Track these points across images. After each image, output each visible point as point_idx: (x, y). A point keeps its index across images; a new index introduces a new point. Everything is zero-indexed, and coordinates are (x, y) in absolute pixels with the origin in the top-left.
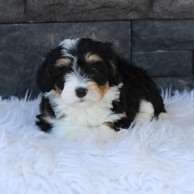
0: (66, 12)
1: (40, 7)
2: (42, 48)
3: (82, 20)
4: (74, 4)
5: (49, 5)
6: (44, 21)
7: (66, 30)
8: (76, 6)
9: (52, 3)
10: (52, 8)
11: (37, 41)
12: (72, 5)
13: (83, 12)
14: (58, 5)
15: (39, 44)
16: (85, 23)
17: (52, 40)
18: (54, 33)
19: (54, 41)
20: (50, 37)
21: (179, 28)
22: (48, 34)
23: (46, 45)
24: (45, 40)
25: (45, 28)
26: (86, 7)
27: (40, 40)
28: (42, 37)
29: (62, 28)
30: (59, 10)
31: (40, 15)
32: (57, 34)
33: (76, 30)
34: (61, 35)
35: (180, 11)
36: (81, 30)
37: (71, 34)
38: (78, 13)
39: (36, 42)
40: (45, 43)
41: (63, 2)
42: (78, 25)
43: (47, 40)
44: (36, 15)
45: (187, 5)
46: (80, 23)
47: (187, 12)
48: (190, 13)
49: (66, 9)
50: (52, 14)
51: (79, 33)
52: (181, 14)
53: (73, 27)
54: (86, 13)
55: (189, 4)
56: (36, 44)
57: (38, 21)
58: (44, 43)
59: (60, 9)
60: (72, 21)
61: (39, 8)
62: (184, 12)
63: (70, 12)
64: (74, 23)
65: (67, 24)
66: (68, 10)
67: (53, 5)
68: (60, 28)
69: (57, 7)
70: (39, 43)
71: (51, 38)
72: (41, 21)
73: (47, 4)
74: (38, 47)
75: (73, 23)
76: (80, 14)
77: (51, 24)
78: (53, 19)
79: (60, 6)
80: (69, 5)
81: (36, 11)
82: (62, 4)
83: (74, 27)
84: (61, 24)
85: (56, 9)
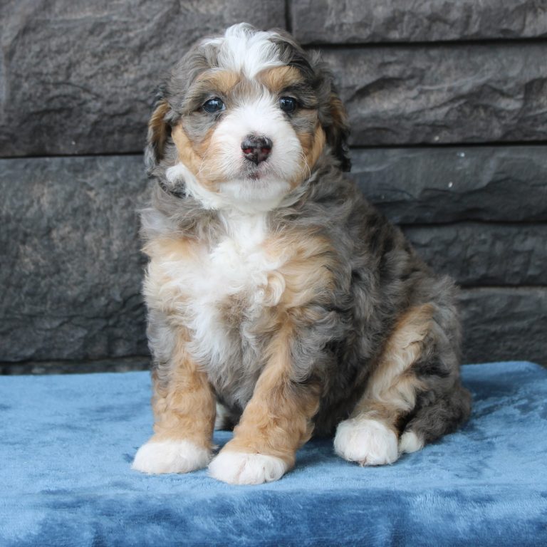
0: (80, 130)
1: (12, 116)
2: (19, 221)
3: (122, 151)
4: (100, 110)
5: (37, 113)
6: (24, 153)
7: (80, 175)
8: (105, 115)
9: (44, 106)
10: (45, 120)
11: (8, 203)
12: (94, 113)
13: (123, 130)
14: (60, 111)
15: (12, 213)
16: (130, 158)
17: (45, 201)
18: (50, 182)
19: (50, 203)
20: (39, 194)
21: (367, 169)
22: (36, 186)
23: (28, 215)
24: (26, 202)
25: (28, 171)
26: (130, 116)
27: (15, 201)
28: (20, 194)
29: (69, 171)
30: (62, 125)
31: (13, 139)
32: (57, 187)
33: (106, 176)
34: (68, 188)
35: (370, 125)
36: (119, 174)
37: (92, 185)
38: (111, 133)
39: (5, 207)
40: (28, 208)
41: (71, 105)
42: (111, 162)
43: (32, 202)
44: (3, 137)
45: (385, 112)
46: (117, 158)
47: (386, 129)
48: (394, 132)
49: (80, 122)
50: (45, 135)
51: (115, 183)
52: (370, 134)
53: (98, 169)
54: (131, 132)
55: (391, 110)
56: (4, 213)
57: (9, 154)
58: (24, 210)
59: (64, 121)
60: (97, 152)
61: (10, 120)
62: (378, 129)
63: (89, 129)
64: (101, 157)
65: (81, 160)
66: (84, 126)
67: (47, 111)
68: (66, 172)
69: (58, 117)
70: (12, 209)
71: (43, 195)
72: (18, 153)
73: (32, 110)
74: (8, 219)
75: (99, 159)
76: (116, 136)
77: (42, 160)
78: (48, 149)
79: (64, 114)
80: (88, 112)
81: (3, 126)
82: (70, 110)
83: (101, 167)
84: (68, 160)
85: (56, 122)
